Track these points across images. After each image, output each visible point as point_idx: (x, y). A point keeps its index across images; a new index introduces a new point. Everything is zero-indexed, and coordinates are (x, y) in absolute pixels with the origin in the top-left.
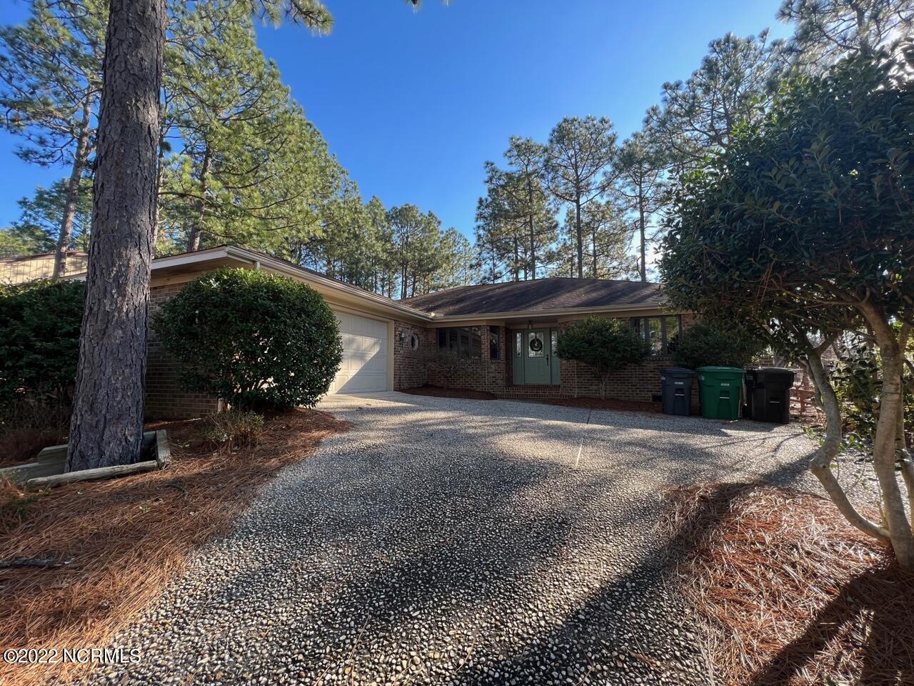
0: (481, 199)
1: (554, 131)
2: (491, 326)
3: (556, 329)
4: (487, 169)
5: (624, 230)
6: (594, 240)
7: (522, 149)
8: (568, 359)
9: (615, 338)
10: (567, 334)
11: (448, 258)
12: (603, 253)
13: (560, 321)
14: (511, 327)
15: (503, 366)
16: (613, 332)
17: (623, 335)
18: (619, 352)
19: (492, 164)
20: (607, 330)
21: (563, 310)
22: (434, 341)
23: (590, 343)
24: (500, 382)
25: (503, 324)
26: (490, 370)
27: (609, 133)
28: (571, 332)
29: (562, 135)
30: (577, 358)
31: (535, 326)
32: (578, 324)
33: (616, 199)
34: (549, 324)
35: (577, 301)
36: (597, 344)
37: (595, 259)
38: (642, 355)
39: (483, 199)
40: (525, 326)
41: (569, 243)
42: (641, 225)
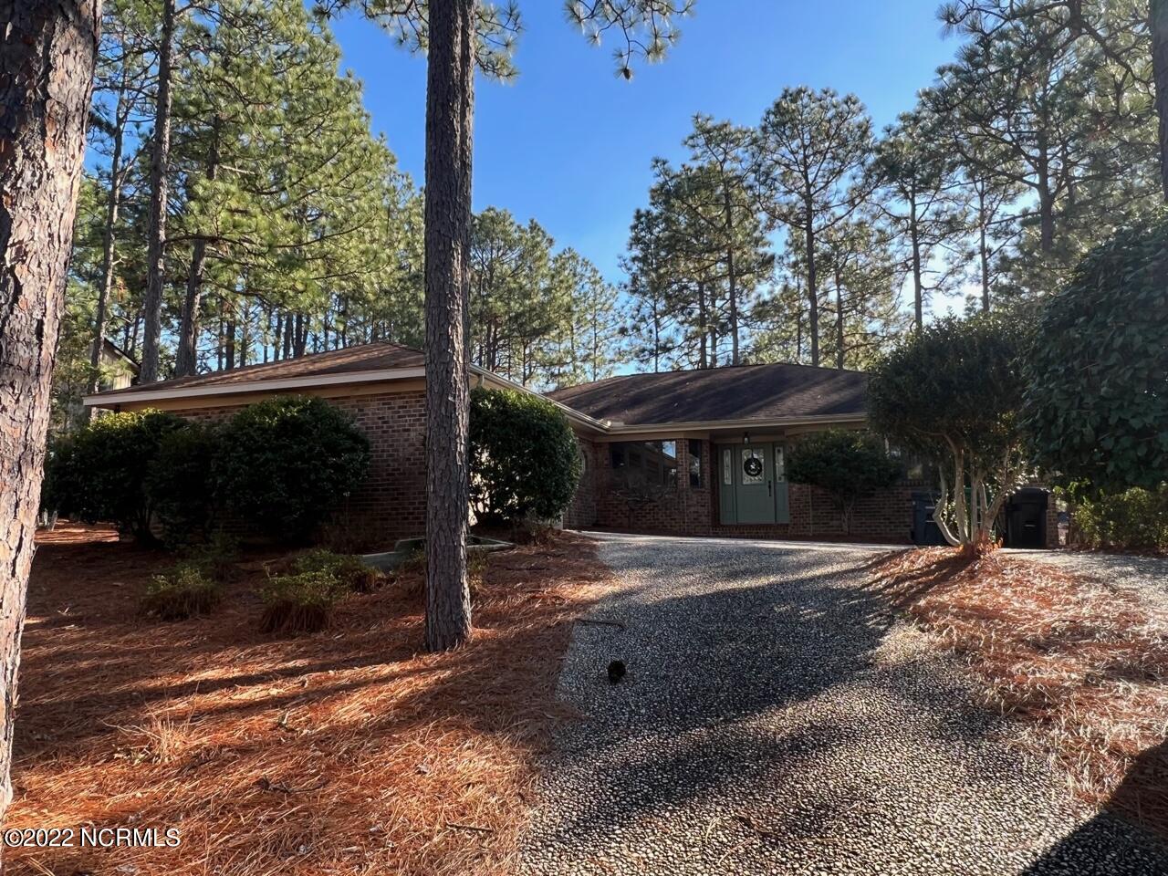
0: (638, 211)
1: (768, 113)
2: (690, 440)
3: (782, 444)
4: (657, 170)
5: (888, 272)
6: (838, 282)
7: (715, 136)
8: (800, 482)
9: (858, 455)
10: (799, 451)
11: (569, 309)
12: (855, 307)
13: (788, 433)
14: (717, 442)
15: (708, 496)
16: (856, 448)
17: (867, 451)
18: (863, 473)
19: (664, 163)
20: (849, 446)
21: (792, 418)
22: (606, 462)
23: (828, 462)
24: (703, 519)
25: (707, 437)
26: (690, 503)
27: (860, 118)
28: (804, 448)
29: (783, 118)
30: (812, 482)
31: (754, 439)
32: (814, 438)
33: (875, 217)
34: (771, 438)
35: (812, 406)
36: (837, 464)
37: (841, 318)
38: (893, 477)
39: (643, 211)
40: (739, 440)
41: (793, 284)
42: (916, 265)
